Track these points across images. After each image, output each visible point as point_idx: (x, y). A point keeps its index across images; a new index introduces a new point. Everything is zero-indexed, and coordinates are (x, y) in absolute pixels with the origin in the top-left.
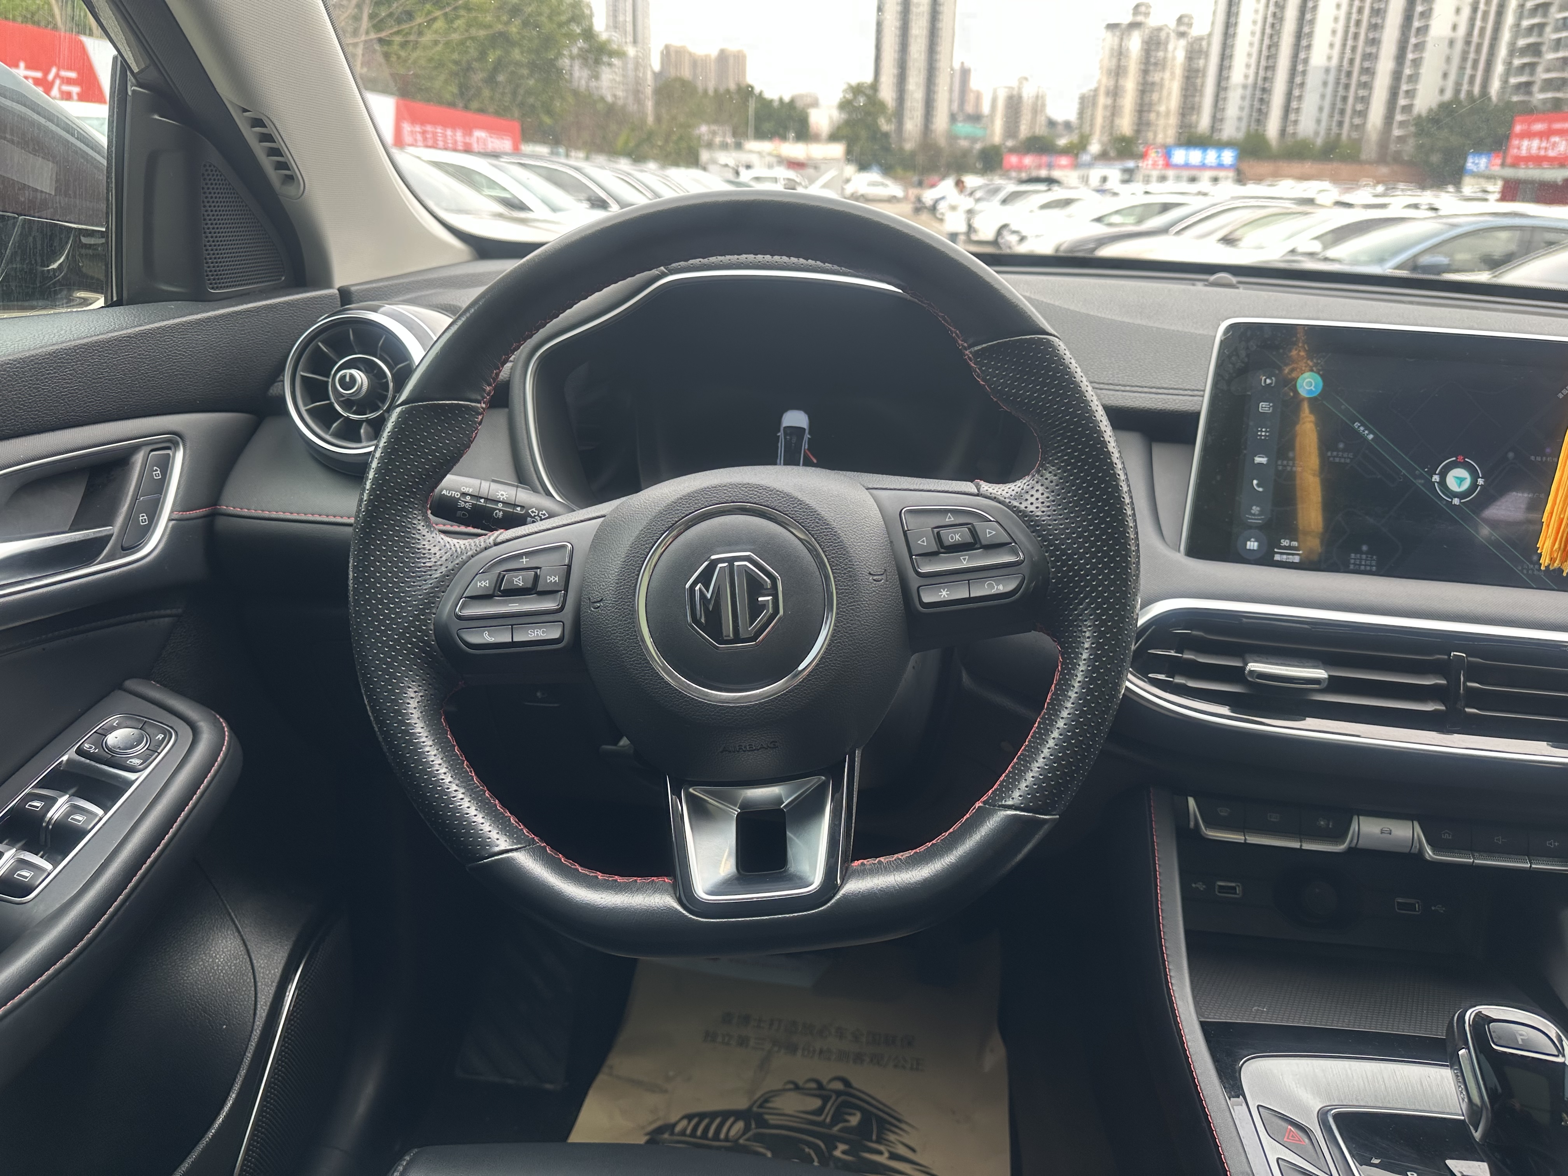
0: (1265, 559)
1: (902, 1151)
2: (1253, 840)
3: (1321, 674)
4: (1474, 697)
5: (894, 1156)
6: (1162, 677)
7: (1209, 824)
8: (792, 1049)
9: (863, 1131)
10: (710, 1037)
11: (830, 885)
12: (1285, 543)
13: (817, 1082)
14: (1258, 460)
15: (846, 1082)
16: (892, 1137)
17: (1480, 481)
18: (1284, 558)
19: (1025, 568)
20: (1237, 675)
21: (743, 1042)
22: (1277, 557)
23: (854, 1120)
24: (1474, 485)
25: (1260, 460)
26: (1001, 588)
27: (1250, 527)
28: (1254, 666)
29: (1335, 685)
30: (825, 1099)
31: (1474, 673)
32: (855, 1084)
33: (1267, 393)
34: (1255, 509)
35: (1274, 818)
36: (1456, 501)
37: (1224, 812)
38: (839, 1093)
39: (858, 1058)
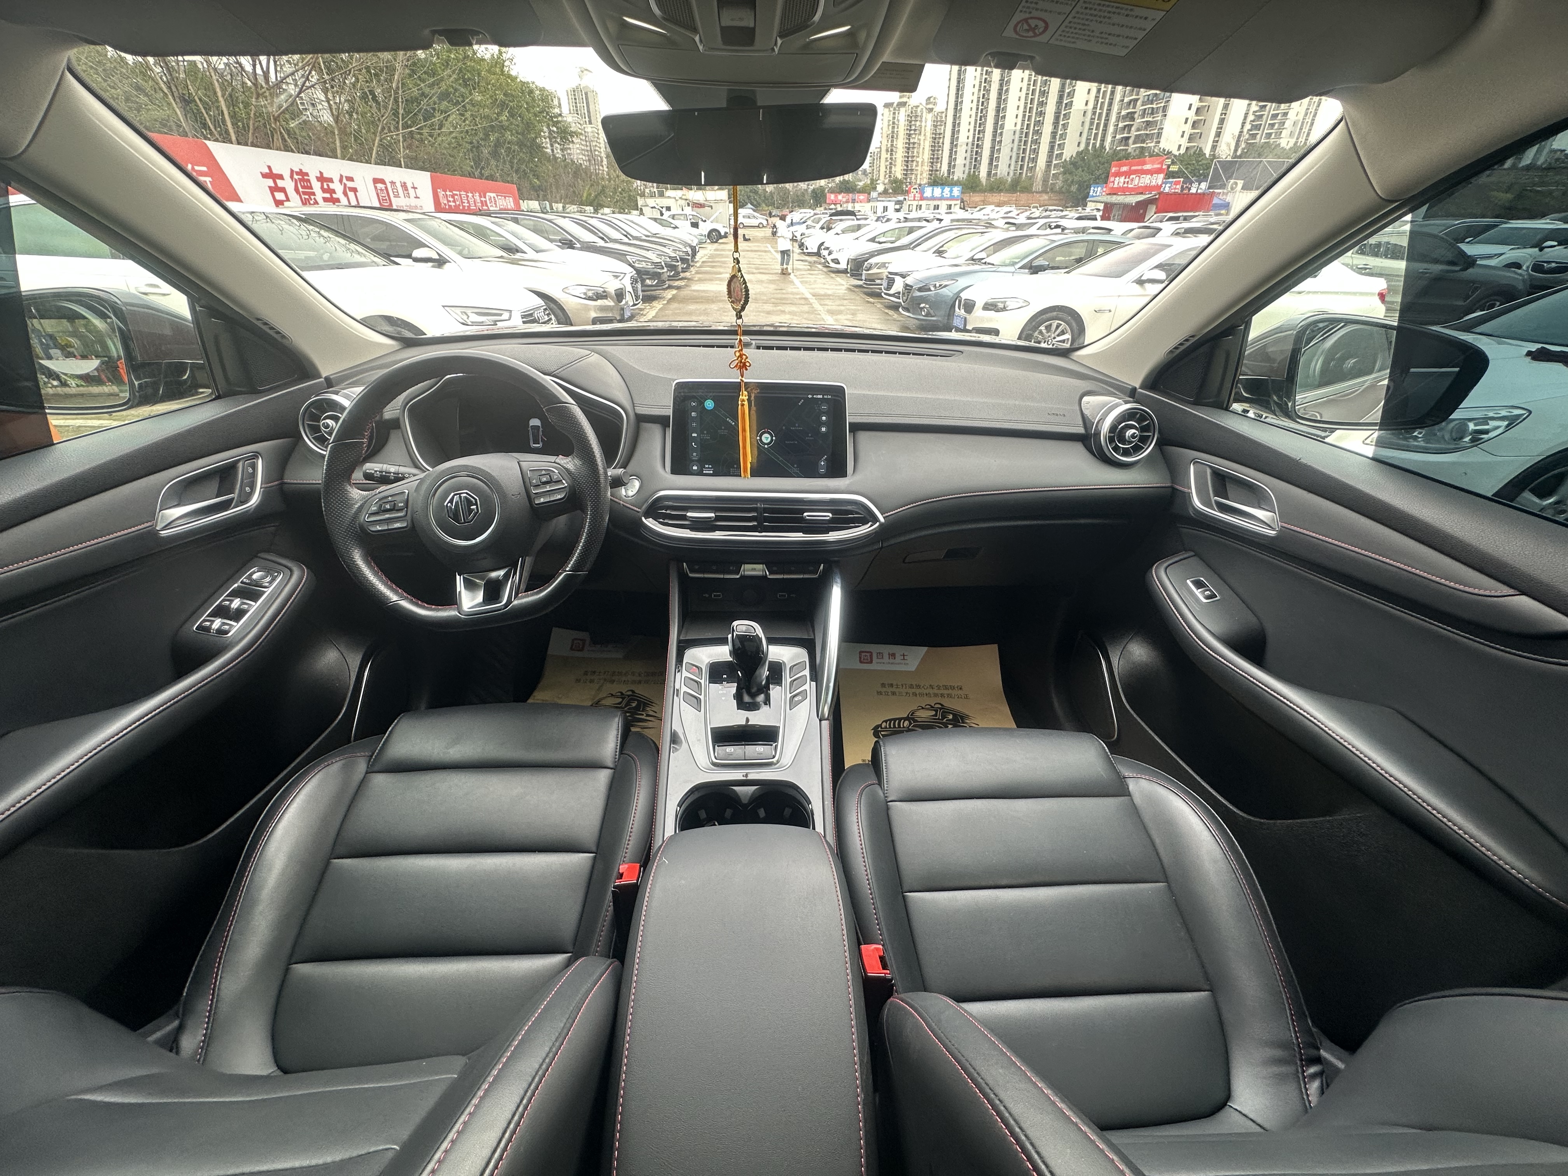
0: (700, 473)
1: (651, 713)
2: (706, 576)
3: (713, 515)
4: (767, 519)
5: (648, 715)
6: (661, 520)
7: (691, 572)
8: (613, 682)
9: (637, 708)
10: (578, 681)
11: (509, 601)
12: (707, 466)
13: (621, 693)
14: (693, 435)
15: (633, 691)
16: (648, 709)
17: (774, 438)
18: (707, 472)
19: (567, 489)
20: (684, 518)
21: (592, 681)
22: (704, 472)
23: (634, 705)
24: (772, 440)
25: (694, 435)
26: (559, 497)
27: (693, 461)
28: (689, 514)
29: (718, 518)
30: (623, 699)
31: (765, 510)
32: (636, 691)
33: (694, 409)
34: (695, 454)
35: (714, 568)
36: (766, 446)
37: (697, 567)
38: (629, 696)
39: (640, 682)
